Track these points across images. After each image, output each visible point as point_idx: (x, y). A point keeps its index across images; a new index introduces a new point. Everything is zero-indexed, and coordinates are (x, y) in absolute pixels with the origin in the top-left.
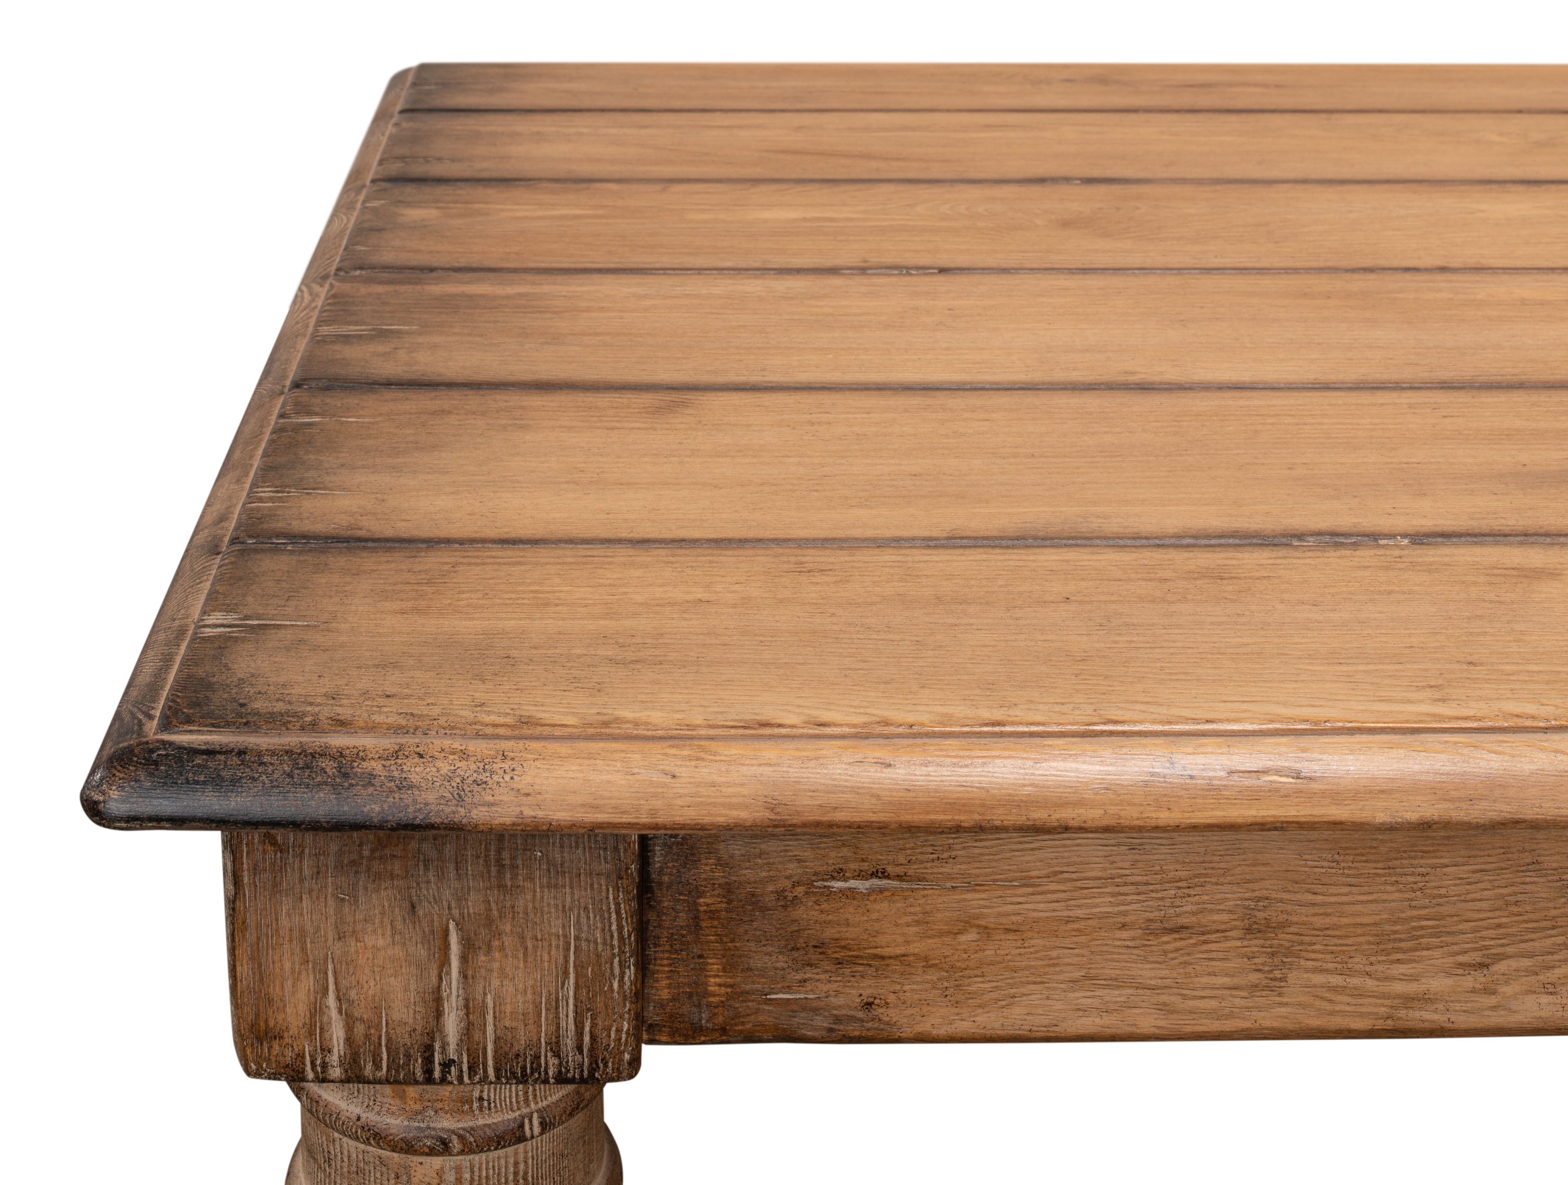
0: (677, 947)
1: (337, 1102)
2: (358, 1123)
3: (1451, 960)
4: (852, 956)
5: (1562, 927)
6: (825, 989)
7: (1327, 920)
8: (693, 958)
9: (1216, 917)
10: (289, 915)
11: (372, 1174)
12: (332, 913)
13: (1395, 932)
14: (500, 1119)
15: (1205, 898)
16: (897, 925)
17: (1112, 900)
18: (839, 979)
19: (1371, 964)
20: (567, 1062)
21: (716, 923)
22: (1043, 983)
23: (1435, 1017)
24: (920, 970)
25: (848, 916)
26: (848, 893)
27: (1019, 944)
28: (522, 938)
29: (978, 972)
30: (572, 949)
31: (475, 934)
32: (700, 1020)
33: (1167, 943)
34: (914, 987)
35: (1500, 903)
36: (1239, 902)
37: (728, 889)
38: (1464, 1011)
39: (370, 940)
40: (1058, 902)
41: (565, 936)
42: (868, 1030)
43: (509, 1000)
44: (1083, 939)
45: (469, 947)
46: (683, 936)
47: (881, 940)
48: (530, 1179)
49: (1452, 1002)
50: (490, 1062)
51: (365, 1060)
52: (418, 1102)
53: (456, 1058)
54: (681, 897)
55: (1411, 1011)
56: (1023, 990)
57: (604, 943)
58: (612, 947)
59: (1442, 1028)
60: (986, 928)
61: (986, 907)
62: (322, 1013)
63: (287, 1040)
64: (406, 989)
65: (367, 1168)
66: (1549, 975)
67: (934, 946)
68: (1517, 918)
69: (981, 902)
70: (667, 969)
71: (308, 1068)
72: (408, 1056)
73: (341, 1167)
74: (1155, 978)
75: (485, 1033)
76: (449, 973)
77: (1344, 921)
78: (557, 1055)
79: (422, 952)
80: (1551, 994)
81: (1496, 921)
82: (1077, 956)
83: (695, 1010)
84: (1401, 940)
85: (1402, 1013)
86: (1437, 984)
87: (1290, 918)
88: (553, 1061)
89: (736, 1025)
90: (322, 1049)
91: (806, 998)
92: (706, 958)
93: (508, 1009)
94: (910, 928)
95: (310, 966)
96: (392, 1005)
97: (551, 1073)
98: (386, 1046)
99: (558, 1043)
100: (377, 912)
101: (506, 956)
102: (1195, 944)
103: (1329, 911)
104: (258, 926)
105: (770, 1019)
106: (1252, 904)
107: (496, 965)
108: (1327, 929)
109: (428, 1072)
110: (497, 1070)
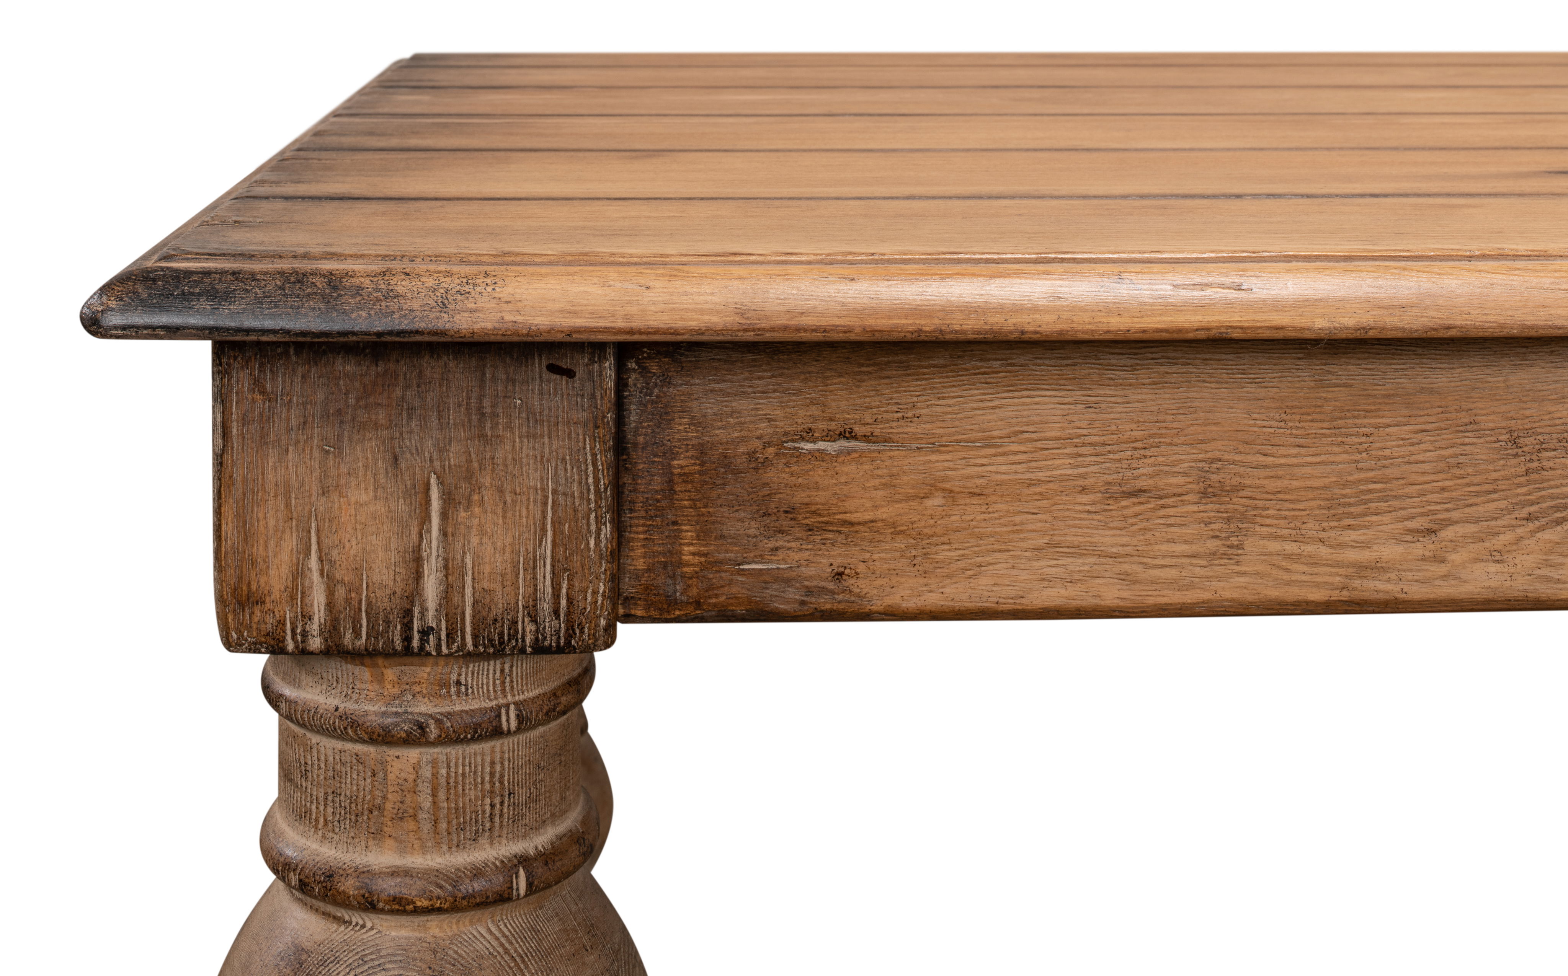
0: (652, 513)
1: (316, 698)
2: (337, 713)
3: (1400, 525)
4: (823, 522)
5: (1503, 490)
6: (797, 558)
7: (1279, 483)
8: (667, 524)
9: (1172, 480)
10: (275, 468)
11: (349, 776)
12: (317, 466)
13: (1345, 496)
14: (477, 707)
15: (1161, 459)
16: (865, 489)
17: (1071, 461)
18: (810, 547)
19: (1324, 530)
20: (544, 628)
21: (689, 486)
22: (1008, 551)
23: (1389, 587)
24: (888, 538)
25: (818, 479)
26: (817, 455)
27: (983, 509)
28: (501, 491)
29: (945, 539)
30: (550, 504)
31: (456, 488)
32: (675, 592)
33: (1127, 507)
34: (883, 555)
35: (1443, 465)
36: (1193, 464)
37: (702, 451)
38: (1416, 581)
39: (354, 495)
40: (1020, 463)
41: (543, 490)
42: (839, 602)
43: (487, 560)
44: (1044, 503)
45: (449, 501)
46: (658, 501)
47: (850, 504)
48: (506, 783)
49: (1404, 571)
50: (468, 629)
51: (345, 627)
52: (396, 686)
53: (434, 626)
54: (656, 459)
55: (1365, 581)
56: (989, 559)
57: (581, 497)
58: (589, 501)
59: (1396, 599)
60: (951, 491)
61: (950, 469)
62: (304, 575)
63: (269, 605)
64: (387, 549)
65: (343, 769)
66: (1494, 541)
67: (902, 511)
68: (1459, 481)
69: (946, 464)
70: (642, 536)
71: (289, 637)
72: (387, 622)
73: (318, 776)
74: (1117, 545)
75: (463, 596)
76: (429, 531)
77: (1295, 484)
78: (534, 620)
79: (403, 507)
80: (1498, 562)
81: (1440, 484)
82: (1040, 521)
83: (670, 581)
84: (1350, 505)
85: (1357, 583)
86: (1389, 552)
87: (1244, 481)
88: (530, 627)
89: (710, 597)
90: (303, 616)
91: (778, 568)
92: (680, 525)
93: (487, 569)
94: (878, 492)
95: (294, 524)
96: (373, 565)
97: (528, 642)
98: (366, 611)
99: (535, 606)
100: (360, 464)
101: (486, 511)
102: (1153, 508)
103: (1280, 473)
104: (245, 480)
105: (744, 591)
106: (1206, 466)
107: (475, 521)
108: (1279, 492)
109: (407, 639)
110: (475, 637)
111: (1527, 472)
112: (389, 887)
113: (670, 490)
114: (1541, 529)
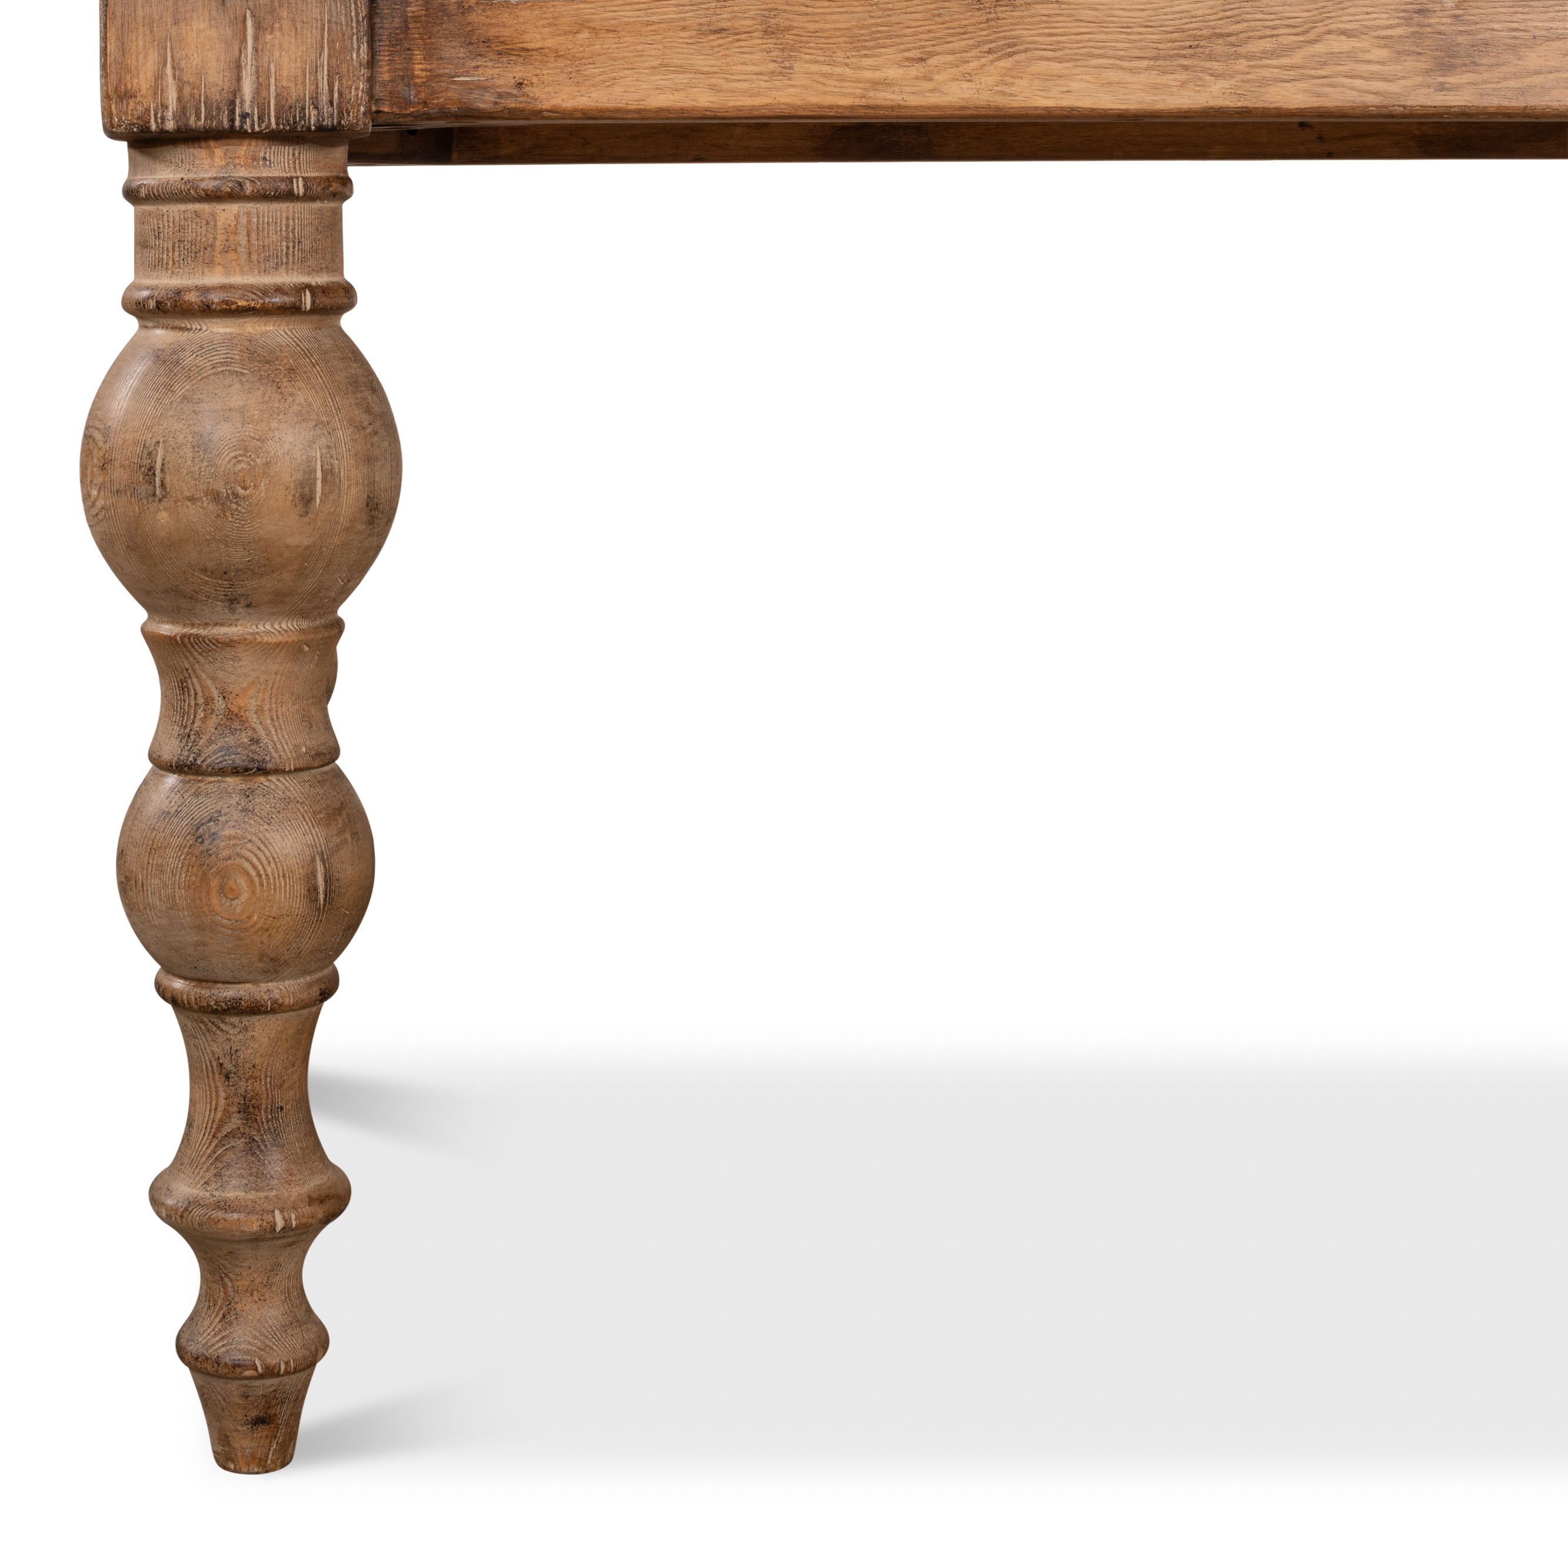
0: (394, 42)
2: (183, 181)
3: (900, 55)
4: (508, 49)
5: (970, 33)
6: (491, 73)
7: (817, 26)
8: (404, 50)
9: (744, 23)
10: (143, 7)
11: (190, 227)
12: (171, 5)
13: (862, 35)
14: (277, 175)
15: (736, 8)
16: (536, 26)
17: (674, 9)
18: (500, 65)
19: (848, 57)
20: (323, 113)
21: (419, 25)
22: (634, 69)
23: (894, 97)
24: (553, 59)
25: (505, 20)
26: (504, 4)
27: (616, 40)
28: (294, 21)
29: (591, 61)
30: (326, 30)
31: (264, 19)
32: (410, 96)
33: (713, 40)
34: (549, 71)
36: (758, 12)
38: (913, 93)
39: (195, 25)
40: (640, 10)
41: (322, 20)
42: (520, 103)
43: (285, 67)
44: (658, 37)
45: (259, 27)
46: (398, 34)
47: (527, 37)
48: (296, 234)
49: (904, 86)
50: (272, 114)
51: (190, 112)
52: (223, 159)
53: (250, 112)
54: (396, 7)
55: (877, 93)
56: (621, 74)
57: (347, 25)
58: (352, 27)
59: (899, 105)
60: (594, 29)
61: (593, 14)
62: (162, 78)
63: (139, 98)
64: (218, 60)
65: (186, 223)
66: (966, 67)
67: (561, 42)
68: (941, 26)
69: (591, 10)
70: (387, 58)
71: (152, 120)
72: (219, 109)
73: (168, 233)
74: (707, 66)
75: (269, 91)
76: (246, 48)
77: (828, 26)
78: (316, 108)
79: (229, 32)
80: (969, 81)
81: (927, 28)
82: (655, 49)
83: (406, 88)
84: (866, 41)
85: (871, 94)
86: (893, 73)
87: (792, 24)
88: (314, 112)
89: (433, 99)
90: (162, 105)
91: (479, 80)
92: (413, 50)
93: (285, 73)
94: (545, 29)
95: (156, 44)
96: (209, 71)
97: (312, 122)
98: (204, 102)
99: (316, 98)
100: (200, 4)
101: (283, 35)
102: (731, 41)
103: (817, 19)
104: (123, 15)
105: (456, 95)
106: (766, 13)
107: (277, 42)
108: (817, 32)
109: (232, 120)
110: (277, 118)
111: (988, 20)
112: (215, 298)
113: (406, 28)
114: (999, 59)
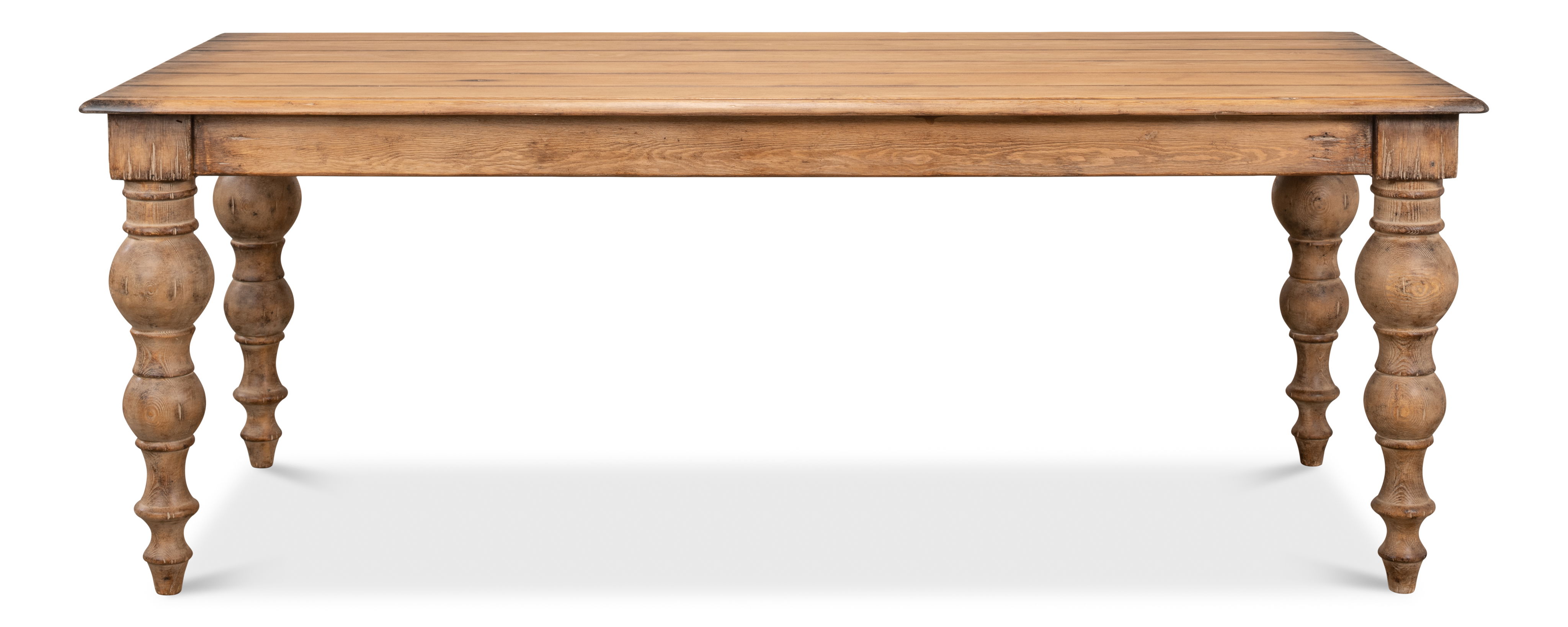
0: (199, 152)
2: (137, 195)
3: (361, 157)
4: (236, 154)
5: (384, 150)
6: (231, 162)
7: (334, 147)
8: (203, 155)
9: (311, 146)
10: (121, 141)
11: (141, 208)
12: (129, 141)
13: (349, 151)
14: (164, 194)
15: (308, 142)
16: (245, 147)
18: (234, 159)
19: (345, 158)
20: (177, 175)
21: (208, 147)
22: (276, 161)
23: (360, 171)
24: (250, 158)
25: (235, 145)
27: (270, 152)
28: (167, 146)
30: (178, 149)
31: (158, 146)
32: (205, 169)
35: (370, 144)
36: (315, 143)
37: (210, 139)
38: (364, 171)
39: (137, 147)
41: (177, 146)
44: (283, 151)
45: (157, 148)
46: (201, 150)
47: (242, 151)
49: (362, 168)
50: (161, 175)
51: (135, 175)
52: (147, 188)
53: (154, 175)
54: (200, 141)
55: (357, 169)
56: (272, 163)
57: (184, 148)
58: (186, 149)
59: (360, 174)
61: (263, 143)
62: (127, 164)
63: (120, 170)
64: (144, 158)
65: (139, 207)
66: (383, 162)
67: (253, 152)
68: (374, 148)
70: (197, 158)
71: (124, 177)
72: (144, 174)
75: (160, 168)
76: (153, 155)
77: (338, 148)
78: (175, 173)
79: (147, 149)
81: (370, 148)
83: (204, 166)
85: (352, 169)
86: (359, 163)
88: (174, 175)
89: (213, 170)
90: (127, 172)
91: (227, 164)
92: (206, 155)
93: (165, 164)
94: (248, 148)
95: (125, 153)
96: (141, 162)
97: (173, 178)
98: (140, 172)
99: (175, 171)
100: (138, 141)
101: (164, 151)
103: (334, 145)
104: (114, 144)
106: (318, 143)
107: (162, 153)
108: (334, 149)
109: (148, 177)
110: (162, 177)
111: (390, 146)
112: (146, 231)
113: (204, 148)
114: (393, 158)
